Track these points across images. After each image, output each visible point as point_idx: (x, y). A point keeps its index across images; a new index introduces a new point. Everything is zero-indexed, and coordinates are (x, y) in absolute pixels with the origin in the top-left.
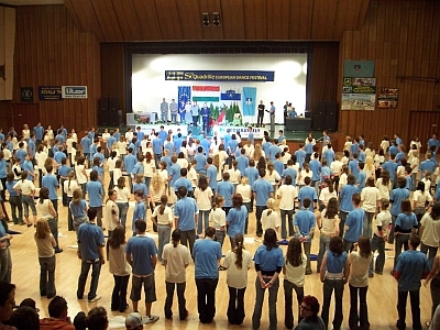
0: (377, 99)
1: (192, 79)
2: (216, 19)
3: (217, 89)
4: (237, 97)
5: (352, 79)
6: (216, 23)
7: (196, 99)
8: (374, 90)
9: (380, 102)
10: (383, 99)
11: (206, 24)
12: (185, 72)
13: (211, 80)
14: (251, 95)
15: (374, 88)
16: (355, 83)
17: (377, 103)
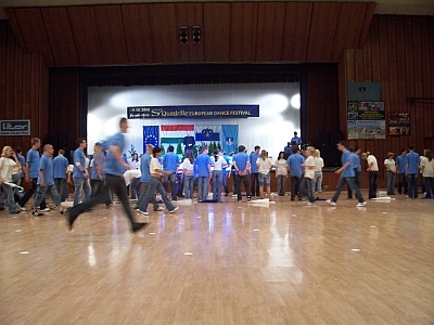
0: (388, 125)
1: (160, 117)
2: (196, 34)
3: (191, 128)
4: (215, 137)
5: (358, 103)
6: (197, 40)
7: (165, 140)
8: (383, 115)
9: (391, 129)
10: (394, 125)
11: (184, 41)
12: (152, 108)
13: (183, 117)
14: (232, 134)
15: (383, 113)
16: (361, 108)
17: (388, 130)
